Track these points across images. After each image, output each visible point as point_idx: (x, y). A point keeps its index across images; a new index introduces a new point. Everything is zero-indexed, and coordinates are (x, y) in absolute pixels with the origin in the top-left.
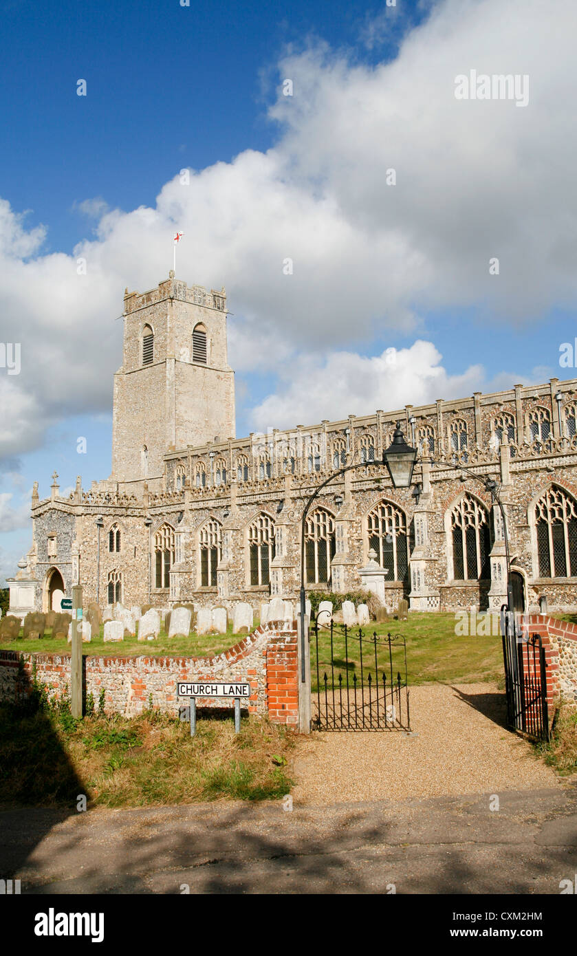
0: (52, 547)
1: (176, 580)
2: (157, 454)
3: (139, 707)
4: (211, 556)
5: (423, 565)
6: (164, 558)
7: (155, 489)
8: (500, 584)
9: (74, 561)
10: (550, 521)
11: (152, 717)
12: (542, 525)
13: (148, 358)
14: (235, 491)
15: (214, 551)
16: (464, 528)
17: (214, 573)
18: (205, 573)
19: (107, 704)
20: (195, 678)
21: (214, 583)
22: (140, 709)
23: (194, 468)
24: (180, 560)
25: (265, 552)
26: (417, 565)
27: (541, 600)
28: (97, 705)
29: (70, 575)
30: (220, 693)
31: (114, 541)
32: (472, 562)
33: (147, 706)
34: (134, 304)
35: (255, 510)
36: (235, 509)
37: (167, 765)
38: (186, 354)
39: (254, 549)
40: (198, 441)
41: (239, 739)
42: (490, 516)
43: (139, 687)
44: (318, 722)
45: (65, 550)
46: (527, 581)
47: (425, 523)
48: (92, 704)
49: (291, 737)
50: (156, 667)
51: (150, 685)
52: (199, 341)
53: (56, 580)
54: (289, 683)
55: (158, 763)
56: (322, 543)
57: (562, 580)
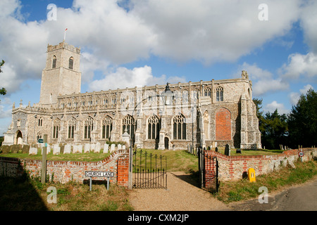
0: (19, 124)
1: (60, 136)
2: (55, 96)
3: (68, 180)
4: (72, 129)
5: (139, 134)
6: (56, 129)
7: (54, 107)
8: (162, 141)
9: (26, 128)
10: (177, 123)
11: (73, 184)
12: (175, 124)
13: (54, 66)
14: (81, 109)
15: (73, 127)
16: (152, 124)
17: (73, 134)
18: (70, 134)
19: (55, 178)
20: (90, 170)
21: (73, 137)
22: (68, 181)
23: (67, 101)
24: (62, 130)
25: (89, 128)
26: (137, 134)
27: (173, 146)
28: (50, 179)
29: (24, 133)
30: (102, 175)
31: (40, 123)
32: (154, 134)
33: (71, 179)
34: (51, 49)
35: (87, 115)
36: (80, 115)
37: (82, 202)
38: (67, 66)
39: (86, 127)
40: (69, 93)
41: (109, 193)
42: (160, 121)
43: (68, 172)
44: (135, 185)
45: (23, 124)
46: (170, 140)
47: (141, 122)
48: (48, 178)
49: (126, 191)
50: (75, 165)
51: (72, 171)
52: (71, 62)
53: (20, 134)
54: (126, 172)
55: (78, 202)
56: (108, 126)
57: (180, 140)
